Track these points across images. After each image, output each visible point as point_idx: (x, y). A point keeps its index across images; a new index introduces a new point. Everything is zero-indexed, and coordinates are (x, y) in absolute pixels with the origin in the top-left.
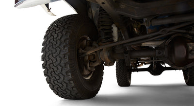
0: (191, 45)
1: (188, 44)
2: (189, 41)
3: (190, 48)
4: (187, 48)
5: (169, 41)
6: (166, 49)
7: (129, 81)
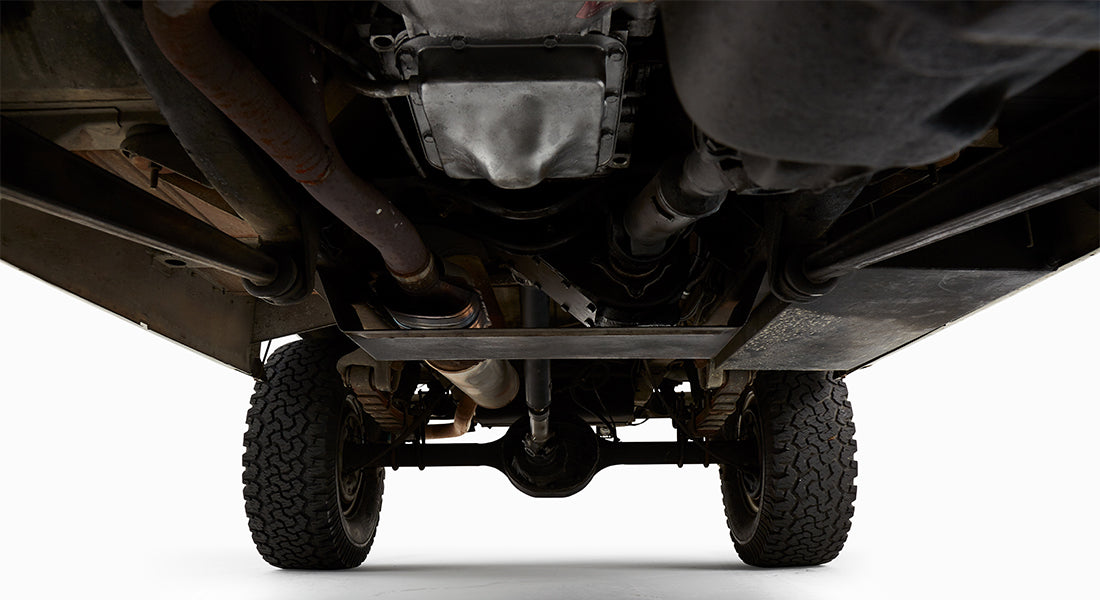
7: (357, 530)
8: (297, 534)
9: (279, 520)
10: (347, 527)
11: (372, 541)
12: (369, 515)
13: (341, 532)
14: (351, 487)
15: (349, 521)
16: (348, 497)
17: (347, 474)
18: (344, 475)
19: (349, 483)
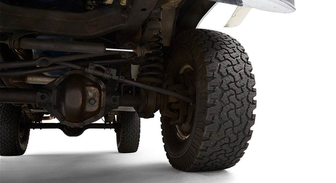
0: (91, 91)
1: (87, 88)
2: (89, 83)
3: (90, 94)
4: (84, 95)
5: (62, 79)
6: (55, 92)
7: (23, 145)
8: (8, 147)
9: (3, 143)
10: (21, 145)
11: (26, 148)
12: (26, 141)
13: (20, 146)
14: (21, 134)
15: (21, 143)
16: (21, 137)
17: (21, 131)
18: (20, 131)
19: (21, 133)
